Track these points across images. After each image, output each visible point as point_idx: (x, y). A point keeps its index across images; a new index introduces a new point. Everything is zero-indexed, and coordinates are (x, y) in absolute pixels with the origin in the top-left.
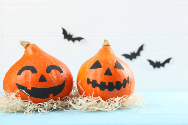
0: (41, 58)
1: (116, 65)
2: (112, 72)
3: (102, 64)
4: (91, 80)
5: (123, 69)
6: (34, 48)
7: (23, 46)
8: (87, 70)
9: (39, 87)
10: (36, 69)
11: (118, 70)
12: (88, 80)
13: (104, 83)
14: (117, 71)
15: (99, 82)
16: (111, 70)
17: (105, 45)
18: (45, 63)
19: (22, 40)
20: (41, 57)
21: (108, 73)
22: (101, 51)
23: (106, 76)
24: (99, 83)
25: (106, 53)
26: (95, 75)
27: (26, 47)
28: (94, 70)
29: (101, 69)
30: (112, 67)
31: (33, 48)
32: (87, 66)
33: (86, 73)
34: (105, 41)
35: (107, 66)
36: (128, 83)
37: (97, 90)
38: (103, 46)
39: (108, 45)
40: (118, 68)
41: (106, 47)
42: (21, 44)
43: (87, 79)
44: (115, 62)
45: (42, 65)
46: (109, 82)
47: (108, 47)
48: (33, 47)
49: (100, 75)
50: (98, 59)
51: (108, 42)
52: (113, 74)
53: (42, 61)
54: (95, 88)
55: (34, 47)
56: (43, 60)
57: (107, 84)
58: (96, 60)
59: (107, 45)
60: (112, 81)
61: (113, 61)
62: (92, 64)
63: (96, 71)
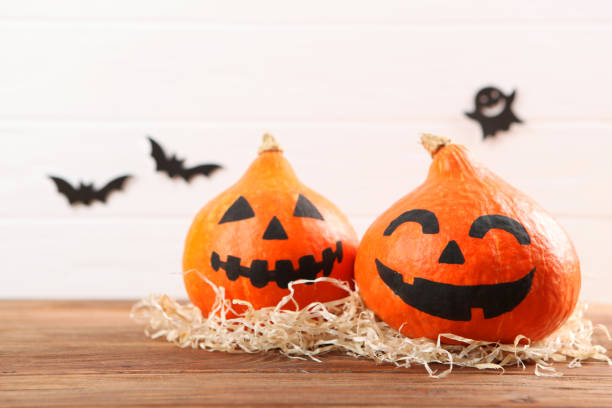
0: (465, 190)
1: (301, 209)
2: (287, 228)
3: (255, 207)
4: (224, 259)
5: (322, 219)
6: (457, 157)
7: (428, 149)
8: (211, 226)
9: (436, 278)
10: (440, 221)
11: (307, 222)
12: (215, 258)
13: (264, 264)
14: (300, 224)
15: (247, 263)
16: (283, 224)
17: (265, 151)
18: (473, 206)
19: (427, 132)
20: (467, 186)
21: (274, 231)
22: (253, 168)
23: (268, 242)
24: (249, 265)
25: (269, 173)
26: (234, 242)
27: (434, 154)
28: (231, 226)
29: (252, 221)
30: (286, 214)
31: (454, 159)
32: (211, 216)
33: (207, 236)
34: (266, 137)
35: (272, 211)
36: (340, 261)
37: (242, 288)
38: (260, 154)
39: (275, 150)
40: (306, 216)
41: (268, 155)
42: (423, 143)
43: (210, 254)
44: (296, 198)
45: (462, 212)
46: (279, 258)
47: (274, 154)
48: (454, 153)
49: (250, 240)
50: (244, 193)
51: (273, 140)
52: (289, 235)
53: (466, 198)
54: (237, 281)
55: (457, 153)
56: (471, 195)
57: (272, 267)
58: (237, 197)
59: (271, 151)
60: (286, 256)
61: (289, 198)
62: (226, 208)
63: (237, 230)
